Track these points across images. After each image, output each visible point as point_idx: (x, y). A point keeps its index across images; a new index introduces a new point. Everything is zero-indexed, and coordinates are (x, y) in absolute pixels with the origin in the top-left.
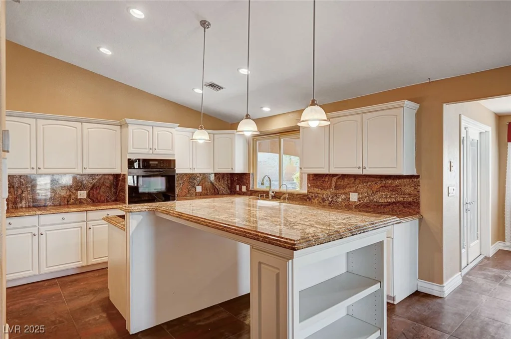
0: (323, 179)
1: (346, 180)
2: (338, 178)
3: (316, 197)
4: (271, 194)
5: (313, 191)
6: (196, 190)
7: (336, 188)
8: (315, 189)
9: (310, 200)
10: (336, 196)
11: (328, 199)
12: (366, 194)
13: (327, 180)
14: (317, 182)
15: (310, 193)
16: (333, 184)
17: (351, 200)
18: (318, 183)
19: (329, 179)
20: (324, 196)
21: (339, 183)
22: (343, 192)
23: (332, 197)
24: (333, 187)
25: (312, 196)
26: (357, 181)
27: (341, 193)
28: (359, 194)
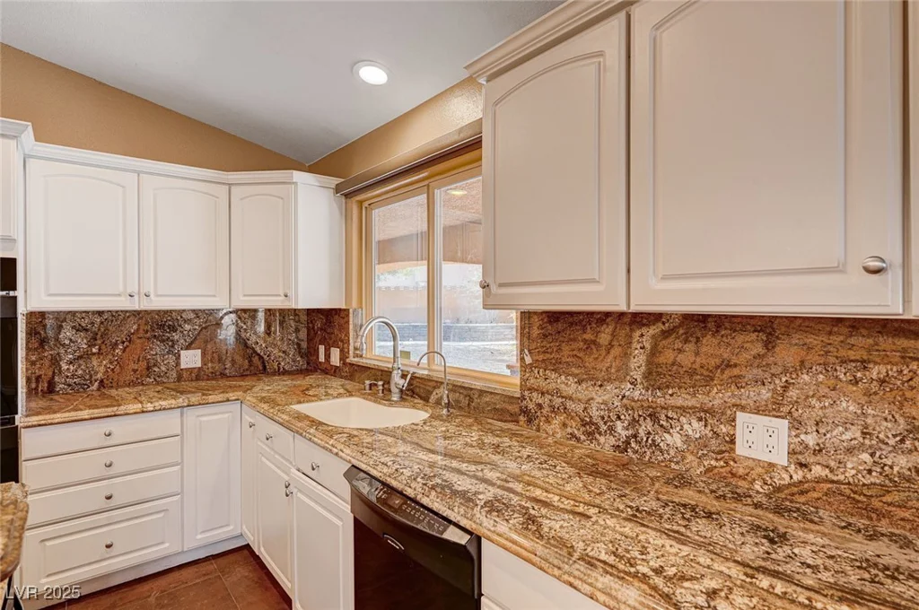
0: (588, 336)
1: (710, 344)
2: (666, 334)
3: (554, 410)
4: (398, 381)
5: (542, 383)
6: (178, 364)
7: (655, 376)
8: (554, 376)
9: (530, 421)
10: (654, 417)
11: (612, 429)
12: (854, 432)
13: (604, 338)
14: (559, 350)
15: (531, 389)
16: (638, 361)
17: (741, 450)
18: (566, 349)
19: (613, 335)
20: (595, 413)
21: (668, 356)
22: (691, 402)
23: (634, 422)
24: (638, 375)
25: (540, 406)
26: (787, 353)
27: (683, 410)
28: (797, 425)
